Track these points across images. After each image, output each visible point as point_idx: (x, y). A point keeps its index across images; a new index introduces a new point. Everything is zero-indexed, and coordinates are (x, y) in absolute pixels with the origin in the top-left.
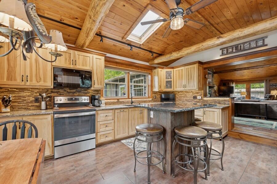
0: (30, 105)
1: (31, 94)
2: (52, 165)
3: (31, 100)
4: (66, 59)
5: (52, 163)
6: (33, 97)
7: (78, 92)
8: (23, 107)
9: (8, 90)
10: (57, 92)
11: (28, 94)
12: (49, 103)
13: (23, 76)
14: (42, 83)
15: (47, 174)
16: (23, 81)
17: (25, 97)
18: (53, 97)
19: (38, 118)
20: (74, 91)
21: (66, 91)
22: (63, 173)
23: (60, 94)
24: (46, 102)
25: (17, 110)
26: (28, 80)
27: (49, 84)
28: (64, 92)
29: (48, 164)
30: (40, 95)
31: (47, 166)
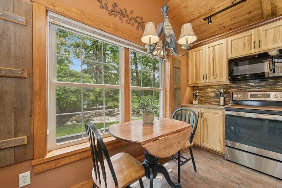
0: (212, 100)
1: (213, 90)
2: (220, 163)
3: (213, 96)
4: (245, 45)
5: (221, 161)
6: (214, 93)
7: (270, 85)
8: (207, 101)
9: (199, 88)
10: (238, 88)
11: (211, 90)
12: (228, 99)
13: (204, 75)
14: (218, 79)
15: (211, 166)
16: (204, 79)
17: (209, 93)
18: (231, 93)
19: (211, 112)
20: (263, 84)
21: (248, 85)
22: (224, 177)
23: (242, 89)
24: (224, 98)
25: (204, 104)
26: (208, 78)
27: (224, 79)
28: (246, 87)
29: (217, 160)
30: (219, 91)
31: (215, 161)
